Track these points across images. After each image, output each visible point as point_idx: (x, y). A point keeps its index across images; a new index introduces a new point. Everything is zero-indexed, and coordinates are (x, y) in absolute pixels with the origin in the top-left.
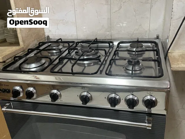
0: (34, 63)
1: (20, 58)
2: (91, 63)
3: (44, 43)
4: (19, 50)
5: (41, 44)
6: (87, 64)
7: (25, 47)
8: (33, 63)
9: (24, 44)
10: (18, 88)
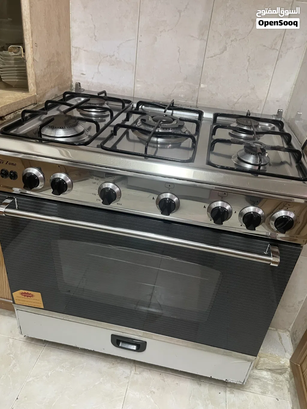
0: (63, 128)
1: (34, 114)
2: (169, 144)
3: (73, 95)
4: (29, 99)
5: (67, 95)
6: (161, 144)
7: (38, 96)
8: (60, 128)
9: (37, 89)
10: (34, 171)
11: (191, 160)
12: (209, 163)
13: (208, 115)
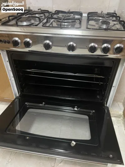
10: (17, 39)
11: (80, 28)
12: (87, 28)
13: (85, 15)
